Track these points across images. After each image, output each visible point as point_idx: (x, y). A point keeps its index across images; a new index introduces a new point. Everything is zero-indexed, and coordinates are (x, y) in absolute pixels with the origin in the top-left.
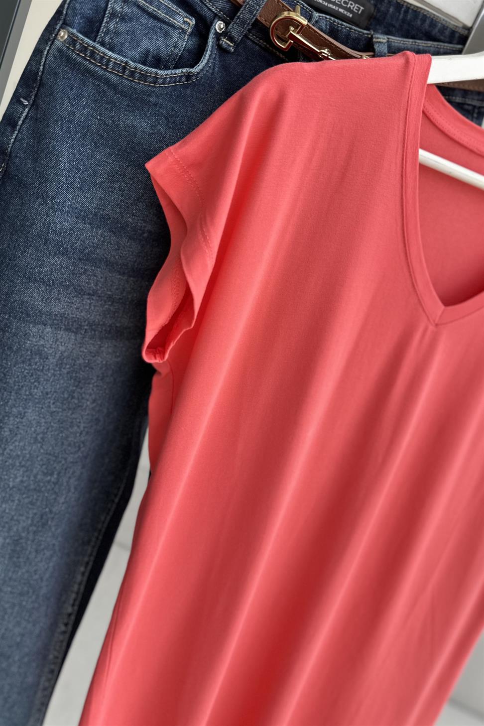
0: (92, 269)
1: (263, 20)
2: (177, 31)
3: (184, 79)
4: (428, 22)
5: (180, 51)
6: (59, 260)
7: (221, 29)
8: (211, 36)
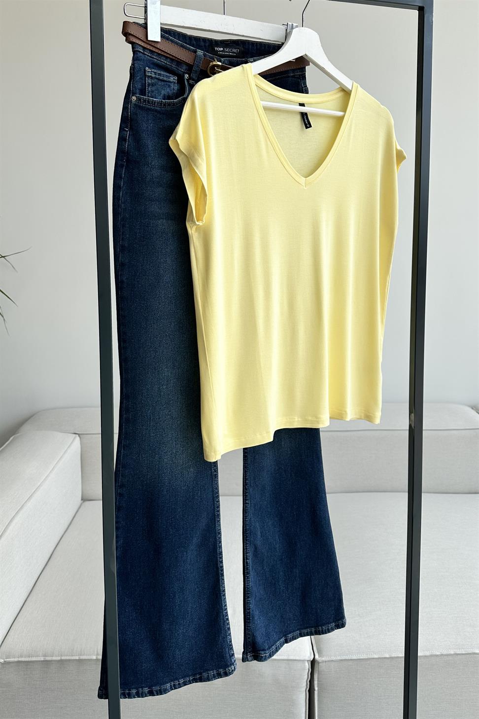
1: (203, 68)
2: (172, 83)
4: (266, 46)
5: (176, 91)
7: (188, 77)
8: (186, 81)
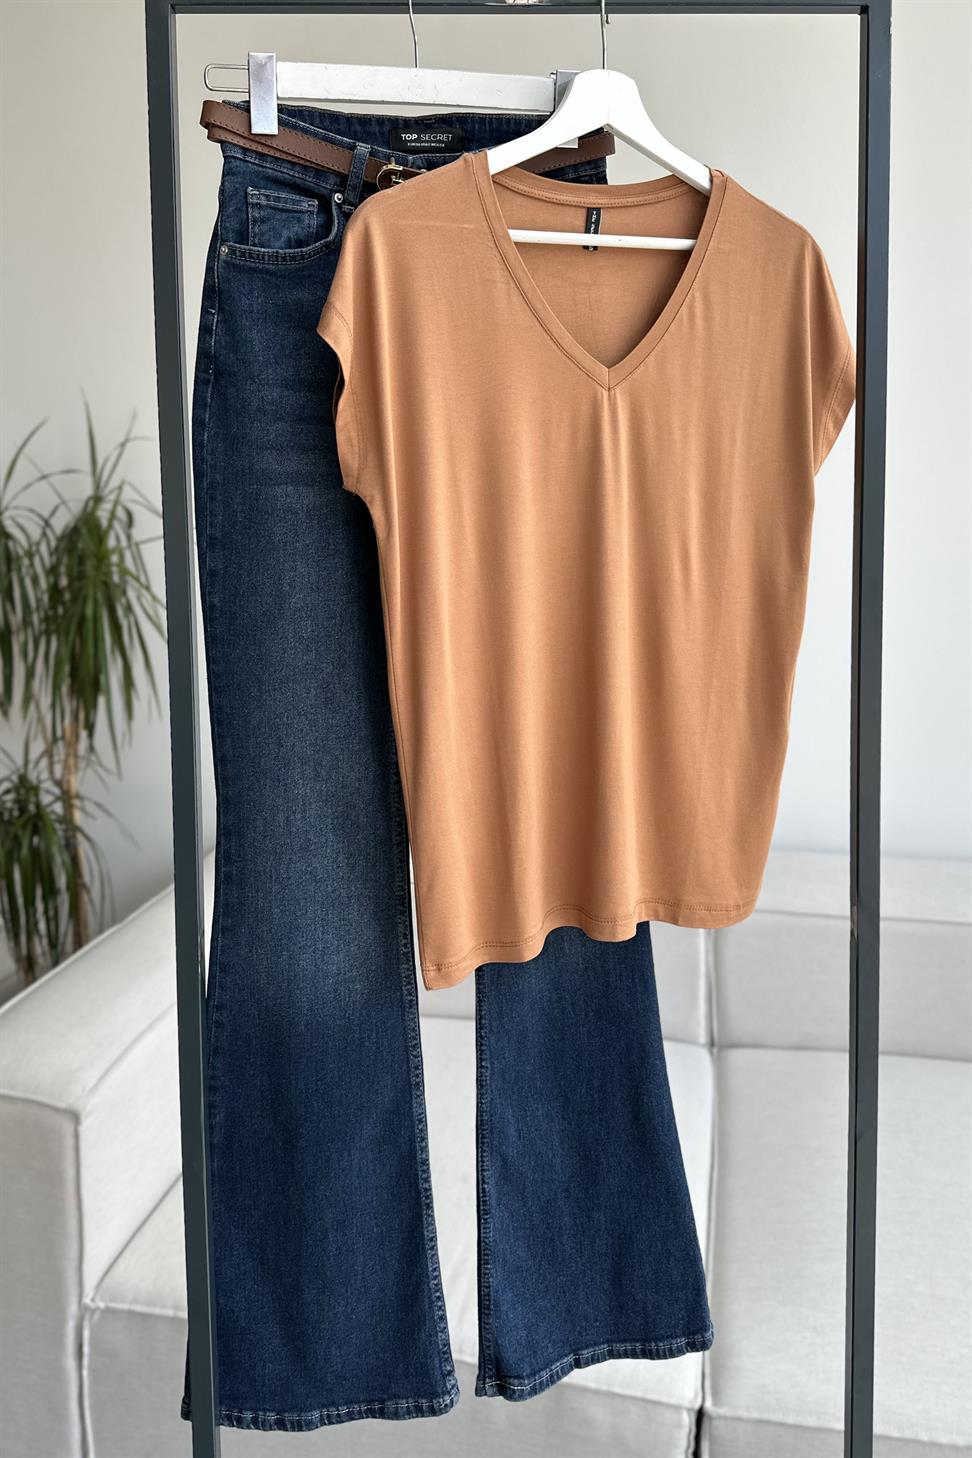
3: (324, 249)
4: (512, 122)
5: (314, 228)
7: (339, 199)
8: (334, 207)
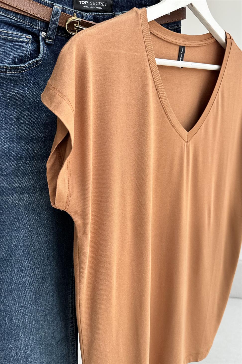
0: (24, 163)
1: (61, 25)
2: (25, 44)
3: (35, 64)
5: (29, 52)
6: (8, 163)
8: (41, 40)
